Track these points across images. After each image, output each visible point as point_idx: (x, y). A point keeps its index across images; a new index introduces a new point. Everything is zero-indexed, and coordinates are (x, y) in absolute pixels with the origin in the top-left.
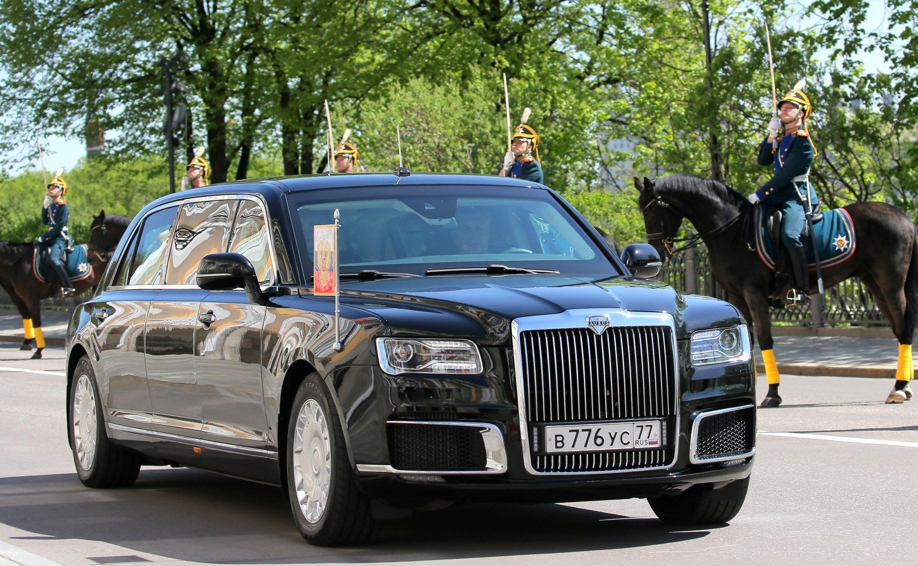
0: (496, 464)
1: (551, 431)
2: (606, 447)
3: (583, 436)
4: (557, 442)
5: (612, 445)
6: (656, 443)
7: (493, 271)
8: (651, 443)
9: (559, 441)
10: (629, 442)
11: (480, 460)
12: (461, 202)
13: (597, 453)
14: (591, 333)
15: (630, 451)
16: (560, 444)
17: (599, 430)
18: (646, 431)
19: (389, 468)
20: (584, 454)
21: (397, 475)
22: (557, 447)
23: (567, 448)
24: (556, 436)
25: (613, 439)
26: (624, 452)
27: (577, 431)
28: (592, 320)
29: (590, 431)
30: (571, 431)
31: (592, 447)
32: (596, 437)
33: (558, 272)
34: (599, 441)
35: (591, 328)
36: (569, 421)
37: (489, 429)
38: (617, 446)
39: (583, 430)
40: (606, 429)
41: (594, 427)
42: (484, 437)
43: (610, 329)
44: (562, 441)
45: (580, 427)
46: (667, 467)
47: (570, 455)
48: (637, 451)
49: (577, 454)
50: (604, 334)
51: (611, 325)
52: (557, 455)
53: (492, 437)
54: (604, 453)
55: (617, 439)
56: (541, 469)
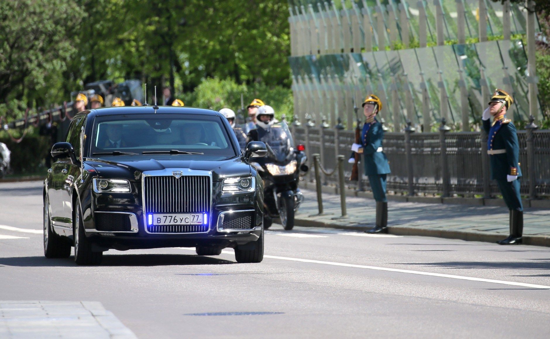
0: (135, 229)
1: (156, 216)
2: (178, 223)
3: (169, 219)
4: (158, 221)
5: (181, 222)
6: (201, 223)
7: (172, 153)
8: (198, 223)
9: (159, 220)
10: (188, 222)
11: (129, 228)
12: (174, 122)
13: (175, 226)
14: (175, 178)
15: (189, 226)
16: (159, 222)
17: (175, 216)
18: (196, 218)
19: (95, 230)
20: (169, 226)
21: (98, 233)
22: (158, 223)
23: (162, 223)
24: (158, 218)
25: (181, 220)
26: (187, 226)
27: (167, 217)
28: (175, 172)
29: (172, 217)
30: (164, 216)
31: (172, 223)
32: (174, 219)
33: (203, 154)
34: (175, 221)
35: (174, 176)
36: (164, 213)
37: (132, 215)
38: (183, 223)
39: (169, 216)
40: (179, 216)
41: (174, 215)
42: (130, 218)
43: (183, 177)
44: (160, 220)
45: (168, 215)
46: (207, 232)
47: (164, 226)
48: (192, 226)
49: (166, 226)
50: (180, 178)
51: (183, 175)
52: (158, 226)
53: (133, 218)
54: (178, 226)
55: (183, 220)
56: (152, 232)
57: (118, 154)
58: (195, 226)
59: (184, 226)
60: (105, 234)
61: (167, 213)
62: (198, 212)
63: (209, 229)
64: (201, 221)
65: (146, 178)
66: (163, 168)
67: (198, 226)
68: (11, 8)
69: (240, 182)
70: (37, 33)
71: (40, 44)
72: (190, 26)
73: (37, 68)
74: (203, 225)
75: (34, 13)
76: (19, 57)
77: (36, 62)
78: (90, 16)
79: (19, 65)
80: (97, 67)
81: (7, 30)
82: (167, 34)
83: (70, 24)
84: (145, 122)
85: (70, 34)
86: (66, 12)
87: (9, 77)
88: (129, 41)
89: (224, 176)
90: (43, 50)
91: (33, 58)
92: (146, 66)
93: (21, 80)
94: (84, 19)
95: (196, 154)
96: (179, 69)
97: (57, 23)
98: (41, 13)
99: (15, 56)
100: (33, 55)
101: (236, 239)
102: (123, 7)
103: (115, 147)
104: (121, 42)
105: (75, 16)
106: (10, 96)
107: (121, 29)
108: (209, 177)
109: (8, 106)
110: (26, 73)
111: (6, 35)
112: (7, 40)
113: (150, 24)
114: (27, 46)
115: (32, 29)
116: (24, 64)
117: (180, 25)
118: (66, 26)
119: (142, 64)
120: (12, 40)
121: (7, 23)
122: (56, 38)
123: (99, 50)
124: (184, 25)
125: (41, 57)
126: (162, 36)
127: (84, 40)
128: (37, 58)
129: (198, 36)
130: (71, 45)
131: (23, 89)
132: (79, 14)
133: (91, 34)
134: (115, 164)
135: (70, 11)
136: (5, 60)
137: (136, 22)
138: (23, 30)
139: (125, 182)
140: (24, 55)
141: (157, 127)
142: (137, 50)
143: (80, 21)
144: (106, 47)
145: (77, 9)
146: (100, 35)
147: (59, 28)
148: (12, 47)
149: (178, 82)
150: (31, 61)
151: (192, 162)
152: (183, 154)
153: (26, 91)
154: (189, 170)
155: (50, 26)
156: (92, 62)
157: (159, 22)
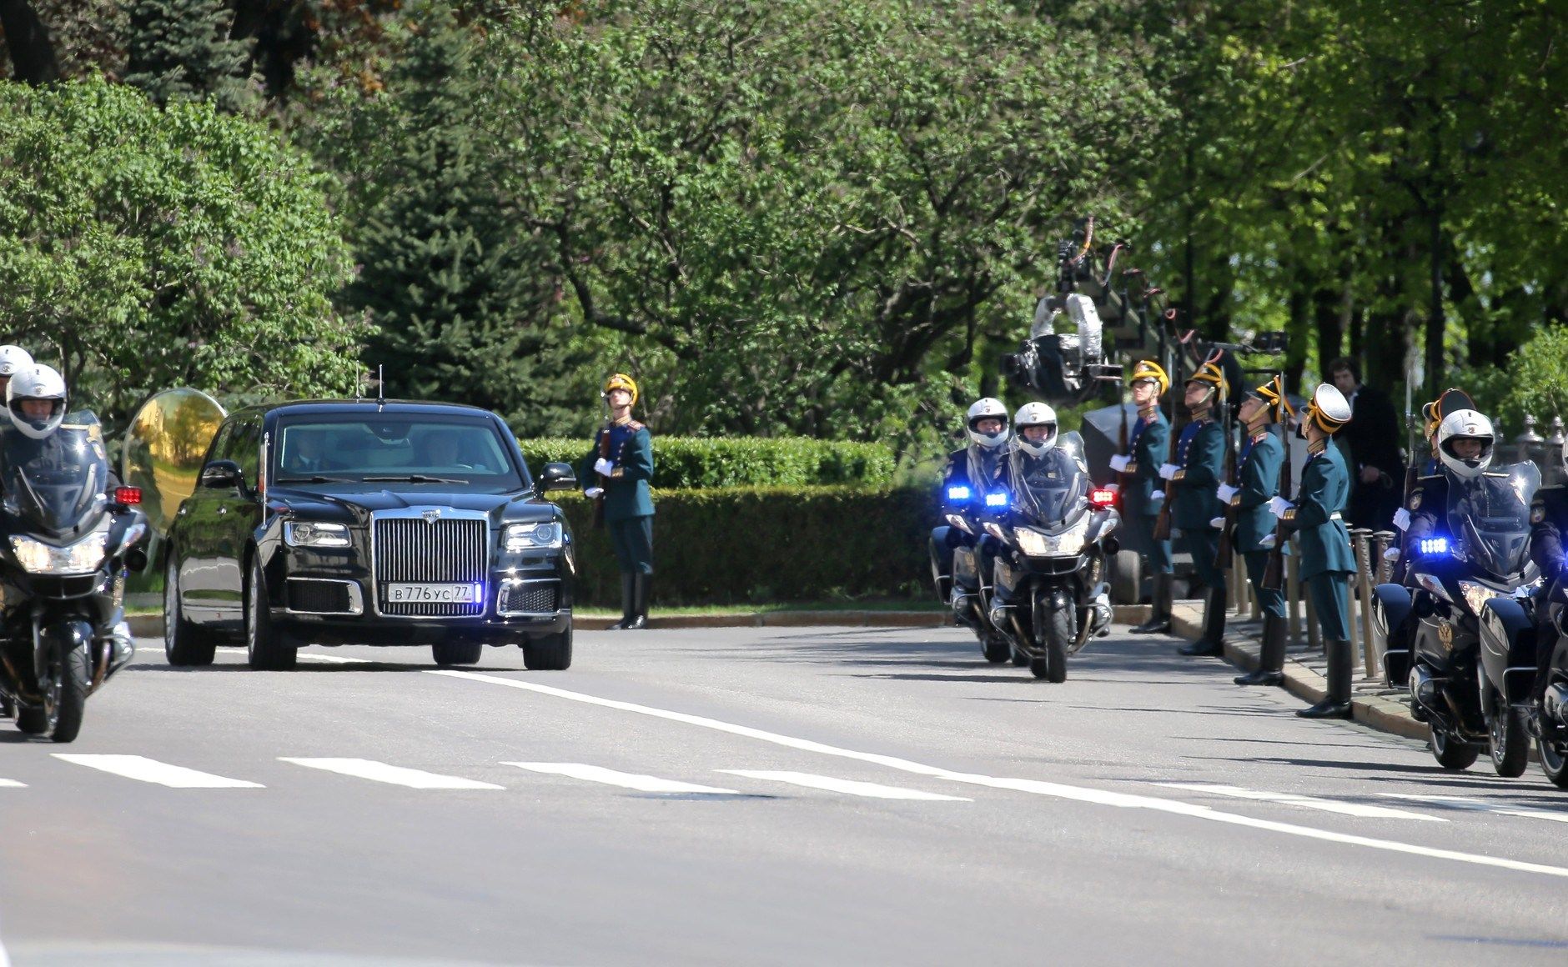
0: (357, 609)
1: (393, 588)
2: (432, 600)
3: (415, 592)
4: (396, 594)
5: (436, 598)
6: (470, 600)
7: (414, 480)
8: (466, 599)
10: (449, 598)
11: (345, 605)
13: (427, 604)
14: (426, 522)
15: (451, 604)
16: (399, 596)
17: (427, 588)
18: (462, 591)
19: (288, 610)
20: (417, 604)
21: (293, 614)
22: (397, 599)
23: (404, 600)
24: (396, 591)
25: (437, 595)
26: (446, 604)
27: (412, 588)
28: (426, 513)
29: (420, 588)
30: (407, 588)
31: (422, 600)
32: (425, 593)
33: (467, 482)
34: (427, 596)
35: (425, 519)
36: (407, 582)
37: (352, 585)
38: (440, 600)
39: (416, 588)
40: (433, 589)
41: (423, 586)
42: (349, 590)
44: (400, 594)
45: (413, 586)
46: (480, 616)
47: (407, 604)
48: (456, 604)
49: (412, 604)
50: (436, 523)
51: (440, 518)
52: (397, 604)
53: (354, 589)
54: (431, 604)
55: (440, 595)
56: (386, 613)
57: (321, 481)
58: (460, 604)
59: (441, 604)
60: (306, 618)
61: (412, 581)
62: (465, 582)
63: (485, 611)
64: (471, 596)
65: (376, 522)
66: (405, 505)
67: (465, 604)
68: (947, 87)
69: (535, 531)
70: (1020, 167)
71: (1027, 201)
72: (1501, 155)
73: (1017, 277)
74: (474, 604)
75: (1016, 105)
76: (963, 240)
77: (1013, 258)
78: (1188, 117)
79: (961, 264)
80: (1200, 275)
81: (931, 154)
82: (1427, 179)
83: (1123, 140)
84: (365, 427)
85: (1122, 173)
86: (1112, 106)
87: (928, 303)
88: (1306, 198)
89: (507, 521)
90: (1036, 220)
91: (1006, 243)
92: (1355, 280)
93: (964, 313)
94: (1168, 126)
95: (457, 482)
96: (1461, 290)
97: (1083, 137)
98: (1037, 104)
99: (950, 236)
100: (1005, 233)
101: (527, 629)
102: (1294, 91)
103: (311, 469)
104: (1279, 202)
105: (1139, 117)
106: (928, 358)
107: (1281, 161)
108: (484, 523)
109: (921, 389)
110: (980, 289)
111: (927, 170)
112: (928, 185)
113: (1376, 149)
114: (990, 207)
115: (1007, 152)
116: (976, 260)
117: (1469, 153)
118: (1109, 146)
119: (1345, 272)
120: (943, 187)
121: (931, 133)
122: (1080, 183)
123: (1211, 224)
124: (1483, 151)
125: (1029, 243)
126: (1412, 186)
127: (1165, 193)
128: (1017, 245)
129: (1528, 187)
130: (1122, 206)
131: (970, 339)
132: (1155, 110)
133: (1190, 174)
134: (320, 498)
135: (1125, 100)
136: (920, 249)
137: (1331, 139)
138: (979, 154)
139: (339, 527)
140: (977, 233)
141: (386, 436)
142: (1332, 228)
143: (1155, 130)
144: (1233, 214)
145: (1150, 94)
146: (1215, 177)
147: (1090, 153)
148: (941, 209)
149: (1455, 331)
150: (998, 253)
151: (455, 497)
152: (433, 482)
153: (977, 346)
154: (451, 510)
155: (1061, 145)
156: (1187, 259)
157: (1404, 142)
